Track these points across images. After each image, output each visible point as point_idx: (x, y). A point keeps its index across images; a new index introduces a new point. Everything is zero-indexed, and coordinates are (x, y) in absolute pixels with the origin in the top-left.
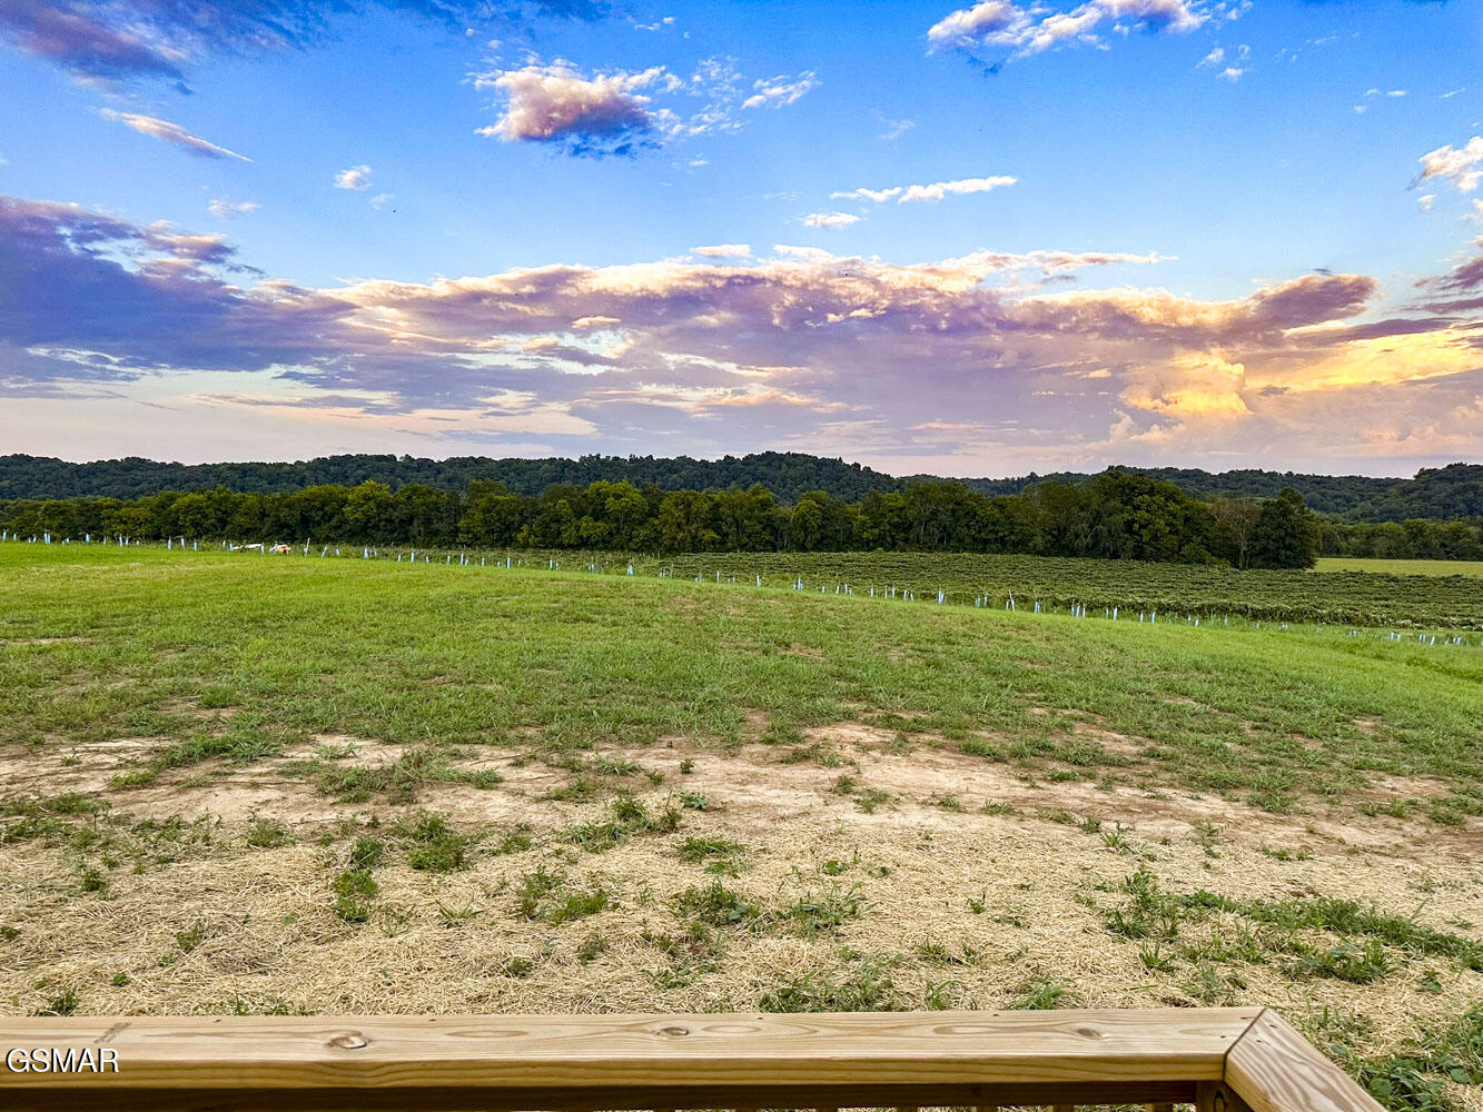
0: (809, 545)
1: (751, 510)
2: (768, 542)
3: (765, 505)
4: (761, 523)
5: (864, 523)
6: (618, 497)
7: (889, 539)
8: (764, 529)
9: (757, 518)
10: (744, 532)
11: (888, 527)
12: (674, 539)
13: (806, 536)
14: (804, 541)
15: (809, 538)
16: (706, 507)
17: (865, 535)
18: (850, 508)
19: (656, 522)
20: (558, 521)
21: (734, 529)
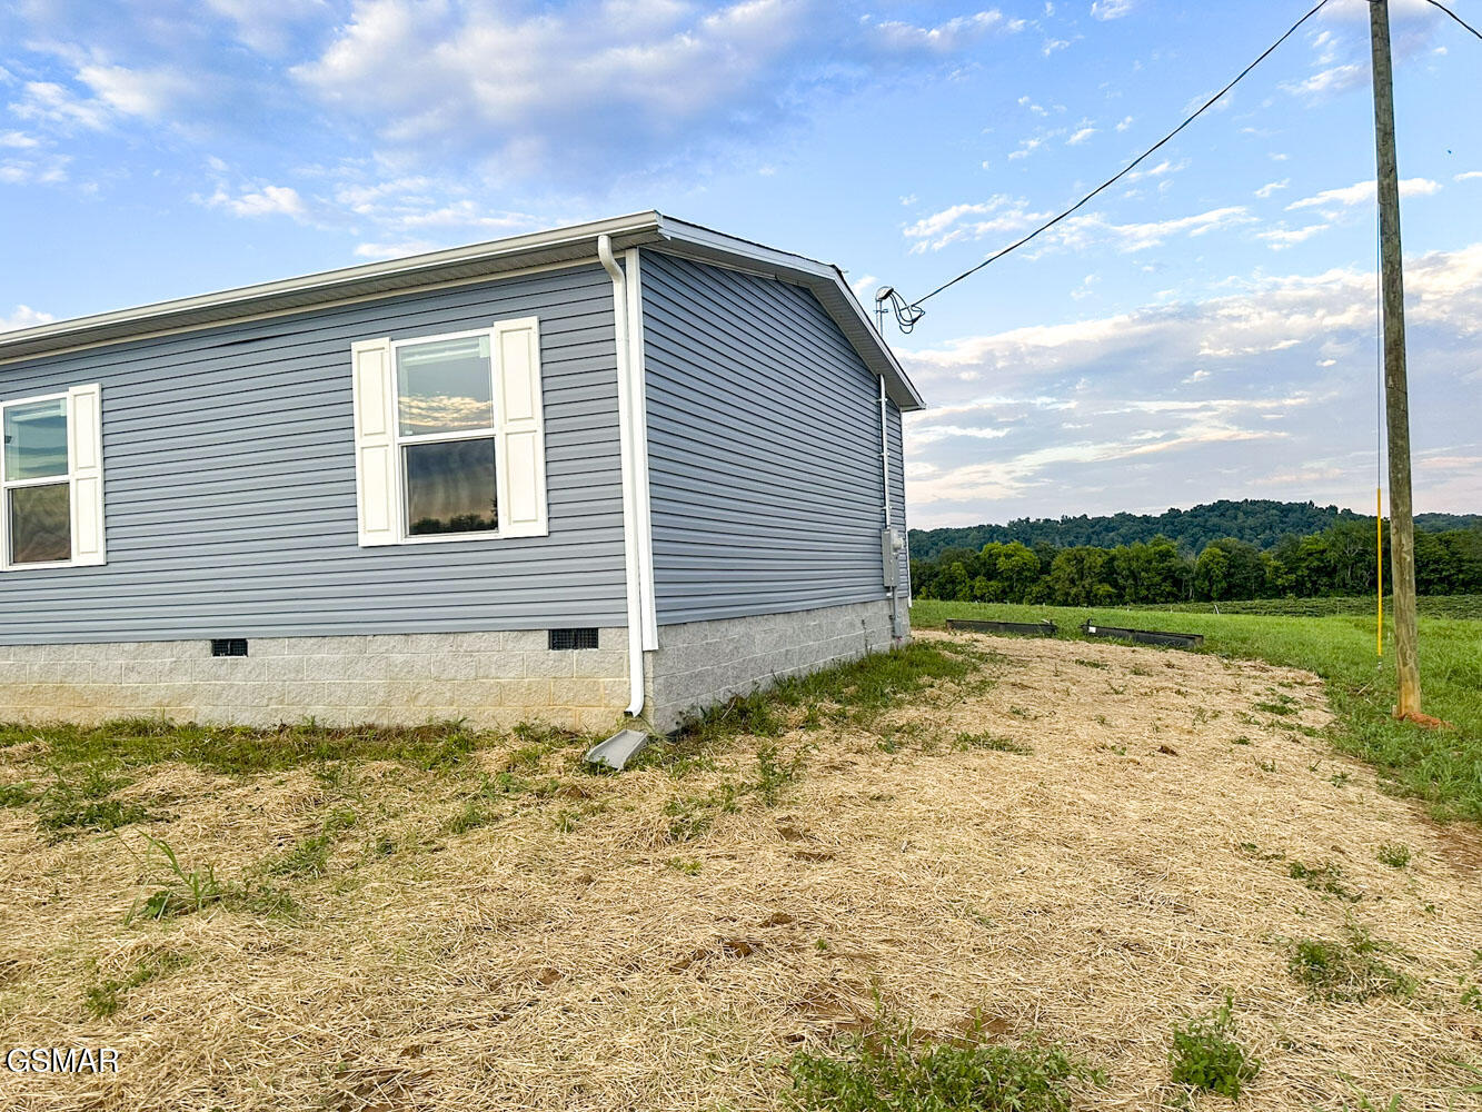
0: (1214, 595)
1: (1149, 562)
2: (1169, 593)
3: (1165, 555)
4: (1160, 574)
5: (1277, 569)
6: (1008, 556)
7: (1309, 585)
8: (1164, 580)
9: (1156, 569)
10: (1143, 584)
11: (1306, 572)
12: (1068, 594)
13: (1211, 586)
14: (1210, 591)
15: (1214, 588)
16: (1100, 561)
17: (1279, 582)
18: (1264, 554)
19: (1049, 578)
20: (953, 582)
21: (1131, 581)
